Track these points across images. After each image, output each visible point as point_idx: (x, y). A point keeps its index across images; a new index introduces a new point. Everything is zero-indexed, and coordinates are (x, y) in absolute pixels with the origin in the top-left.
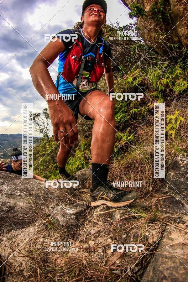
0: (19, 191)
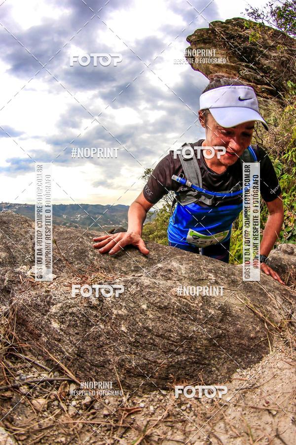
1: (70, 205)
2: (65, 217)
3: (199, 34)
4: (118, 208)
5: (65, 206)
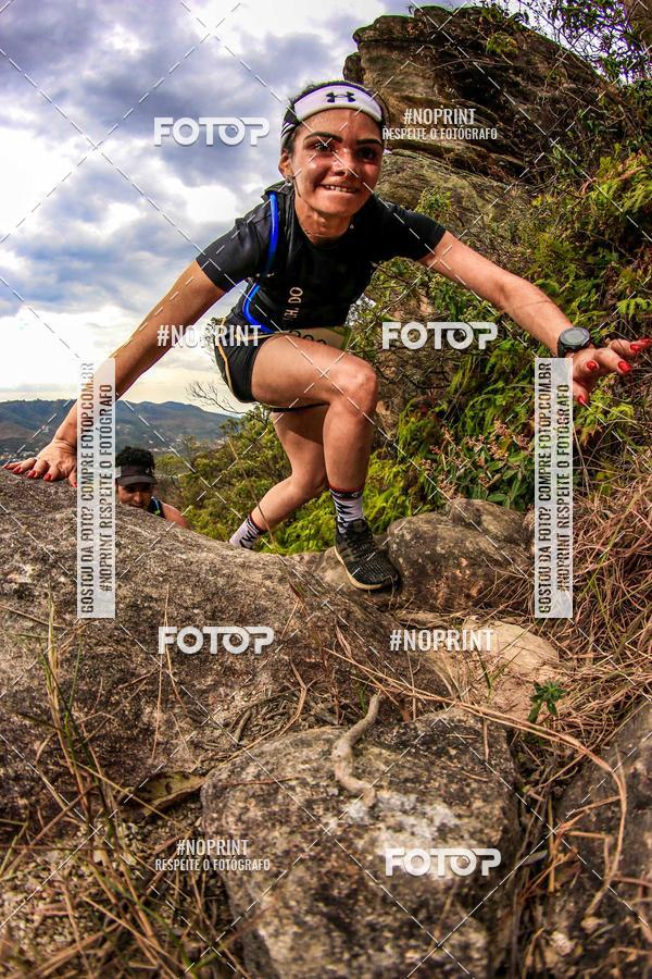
0: (28, 568)
3: (384, 26)
4: (169, 410)
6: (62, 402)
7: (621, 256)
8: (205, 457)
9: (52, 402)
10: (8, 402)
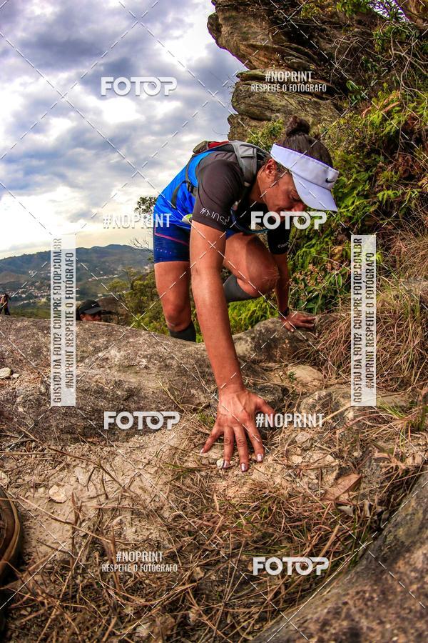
1: (38, 253)
2: (32, 273)
4: (110, 250)
5: (31, 256)
6: (40, 254)
7: (386, 158)
8: (140, 279)
9: (33, 255)
10: (5, 259)
